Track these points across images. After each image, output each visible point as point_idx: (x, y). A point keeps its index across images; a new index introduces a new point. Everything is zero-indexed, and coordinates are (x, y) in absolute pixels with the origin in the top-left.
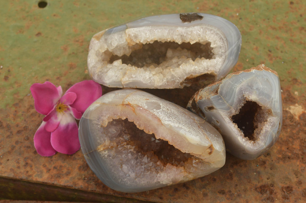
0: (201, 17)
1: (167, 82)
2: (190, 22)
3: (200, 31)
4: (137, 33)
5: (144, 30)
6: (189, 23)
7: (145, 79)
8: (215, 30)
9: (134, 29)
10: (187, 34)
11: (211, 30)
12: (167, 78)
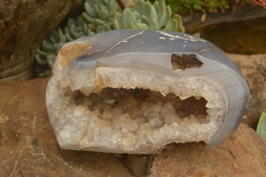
0: (200, 64)
1: (140, 148)
2: (184, 69)
3: (194, 85)
4: (110, 76)
5: (120, 72)
6: (182, 70)
7: (111, 144)
8: (216, 84)
9: (107, 68)
10: (177, 85)
11: (210, 84)
12: (140, 144)
